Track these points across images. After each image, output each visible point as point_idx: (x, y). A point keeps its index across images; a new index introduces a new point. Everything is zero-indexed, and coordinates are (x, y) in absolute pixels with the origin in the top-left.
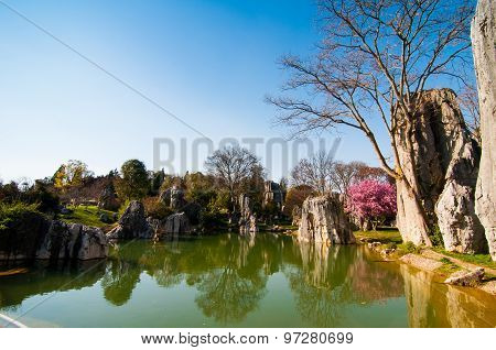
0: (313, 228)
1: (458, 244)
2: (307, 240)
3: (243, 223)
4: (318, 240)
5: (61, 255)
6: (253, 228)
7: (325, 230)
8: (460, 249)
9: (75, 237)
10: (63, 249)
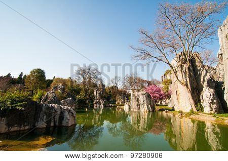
0: (139, 105)
1: (212, 110)
2: (136, 110)
3: (96, 103)
4: (142, 110)
5: (52, 124)
6: (102, 105)
7: (146, 106)
8: (212, 112)
9: (59, 112)
10: (53, 120)
